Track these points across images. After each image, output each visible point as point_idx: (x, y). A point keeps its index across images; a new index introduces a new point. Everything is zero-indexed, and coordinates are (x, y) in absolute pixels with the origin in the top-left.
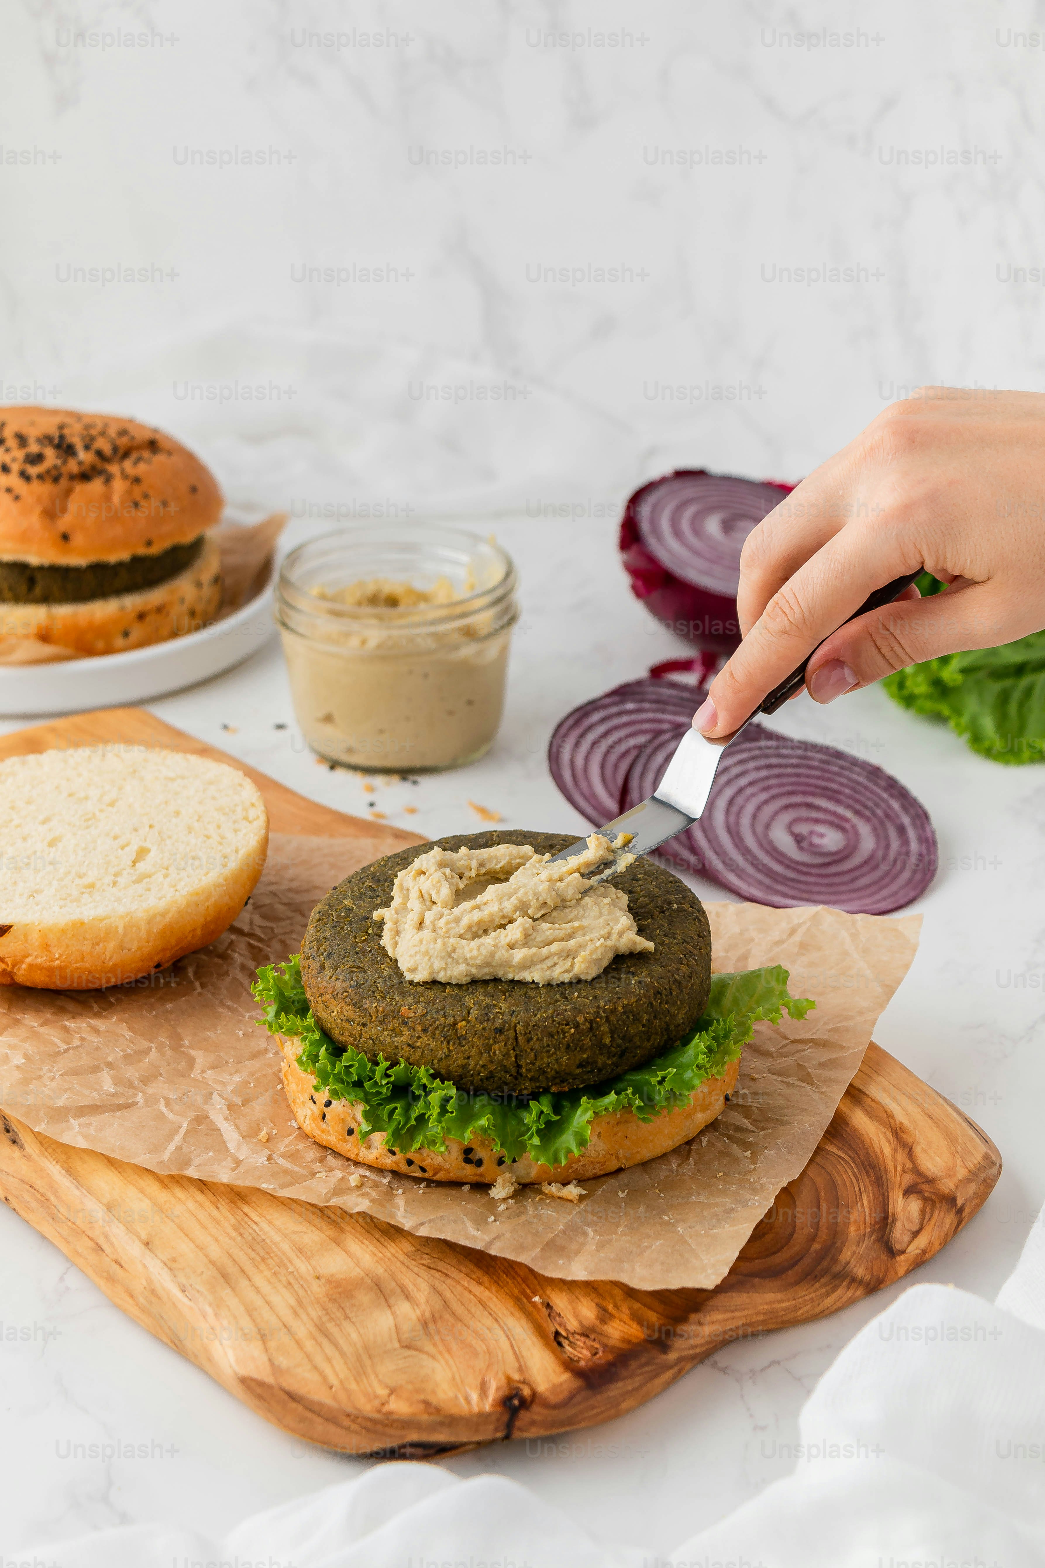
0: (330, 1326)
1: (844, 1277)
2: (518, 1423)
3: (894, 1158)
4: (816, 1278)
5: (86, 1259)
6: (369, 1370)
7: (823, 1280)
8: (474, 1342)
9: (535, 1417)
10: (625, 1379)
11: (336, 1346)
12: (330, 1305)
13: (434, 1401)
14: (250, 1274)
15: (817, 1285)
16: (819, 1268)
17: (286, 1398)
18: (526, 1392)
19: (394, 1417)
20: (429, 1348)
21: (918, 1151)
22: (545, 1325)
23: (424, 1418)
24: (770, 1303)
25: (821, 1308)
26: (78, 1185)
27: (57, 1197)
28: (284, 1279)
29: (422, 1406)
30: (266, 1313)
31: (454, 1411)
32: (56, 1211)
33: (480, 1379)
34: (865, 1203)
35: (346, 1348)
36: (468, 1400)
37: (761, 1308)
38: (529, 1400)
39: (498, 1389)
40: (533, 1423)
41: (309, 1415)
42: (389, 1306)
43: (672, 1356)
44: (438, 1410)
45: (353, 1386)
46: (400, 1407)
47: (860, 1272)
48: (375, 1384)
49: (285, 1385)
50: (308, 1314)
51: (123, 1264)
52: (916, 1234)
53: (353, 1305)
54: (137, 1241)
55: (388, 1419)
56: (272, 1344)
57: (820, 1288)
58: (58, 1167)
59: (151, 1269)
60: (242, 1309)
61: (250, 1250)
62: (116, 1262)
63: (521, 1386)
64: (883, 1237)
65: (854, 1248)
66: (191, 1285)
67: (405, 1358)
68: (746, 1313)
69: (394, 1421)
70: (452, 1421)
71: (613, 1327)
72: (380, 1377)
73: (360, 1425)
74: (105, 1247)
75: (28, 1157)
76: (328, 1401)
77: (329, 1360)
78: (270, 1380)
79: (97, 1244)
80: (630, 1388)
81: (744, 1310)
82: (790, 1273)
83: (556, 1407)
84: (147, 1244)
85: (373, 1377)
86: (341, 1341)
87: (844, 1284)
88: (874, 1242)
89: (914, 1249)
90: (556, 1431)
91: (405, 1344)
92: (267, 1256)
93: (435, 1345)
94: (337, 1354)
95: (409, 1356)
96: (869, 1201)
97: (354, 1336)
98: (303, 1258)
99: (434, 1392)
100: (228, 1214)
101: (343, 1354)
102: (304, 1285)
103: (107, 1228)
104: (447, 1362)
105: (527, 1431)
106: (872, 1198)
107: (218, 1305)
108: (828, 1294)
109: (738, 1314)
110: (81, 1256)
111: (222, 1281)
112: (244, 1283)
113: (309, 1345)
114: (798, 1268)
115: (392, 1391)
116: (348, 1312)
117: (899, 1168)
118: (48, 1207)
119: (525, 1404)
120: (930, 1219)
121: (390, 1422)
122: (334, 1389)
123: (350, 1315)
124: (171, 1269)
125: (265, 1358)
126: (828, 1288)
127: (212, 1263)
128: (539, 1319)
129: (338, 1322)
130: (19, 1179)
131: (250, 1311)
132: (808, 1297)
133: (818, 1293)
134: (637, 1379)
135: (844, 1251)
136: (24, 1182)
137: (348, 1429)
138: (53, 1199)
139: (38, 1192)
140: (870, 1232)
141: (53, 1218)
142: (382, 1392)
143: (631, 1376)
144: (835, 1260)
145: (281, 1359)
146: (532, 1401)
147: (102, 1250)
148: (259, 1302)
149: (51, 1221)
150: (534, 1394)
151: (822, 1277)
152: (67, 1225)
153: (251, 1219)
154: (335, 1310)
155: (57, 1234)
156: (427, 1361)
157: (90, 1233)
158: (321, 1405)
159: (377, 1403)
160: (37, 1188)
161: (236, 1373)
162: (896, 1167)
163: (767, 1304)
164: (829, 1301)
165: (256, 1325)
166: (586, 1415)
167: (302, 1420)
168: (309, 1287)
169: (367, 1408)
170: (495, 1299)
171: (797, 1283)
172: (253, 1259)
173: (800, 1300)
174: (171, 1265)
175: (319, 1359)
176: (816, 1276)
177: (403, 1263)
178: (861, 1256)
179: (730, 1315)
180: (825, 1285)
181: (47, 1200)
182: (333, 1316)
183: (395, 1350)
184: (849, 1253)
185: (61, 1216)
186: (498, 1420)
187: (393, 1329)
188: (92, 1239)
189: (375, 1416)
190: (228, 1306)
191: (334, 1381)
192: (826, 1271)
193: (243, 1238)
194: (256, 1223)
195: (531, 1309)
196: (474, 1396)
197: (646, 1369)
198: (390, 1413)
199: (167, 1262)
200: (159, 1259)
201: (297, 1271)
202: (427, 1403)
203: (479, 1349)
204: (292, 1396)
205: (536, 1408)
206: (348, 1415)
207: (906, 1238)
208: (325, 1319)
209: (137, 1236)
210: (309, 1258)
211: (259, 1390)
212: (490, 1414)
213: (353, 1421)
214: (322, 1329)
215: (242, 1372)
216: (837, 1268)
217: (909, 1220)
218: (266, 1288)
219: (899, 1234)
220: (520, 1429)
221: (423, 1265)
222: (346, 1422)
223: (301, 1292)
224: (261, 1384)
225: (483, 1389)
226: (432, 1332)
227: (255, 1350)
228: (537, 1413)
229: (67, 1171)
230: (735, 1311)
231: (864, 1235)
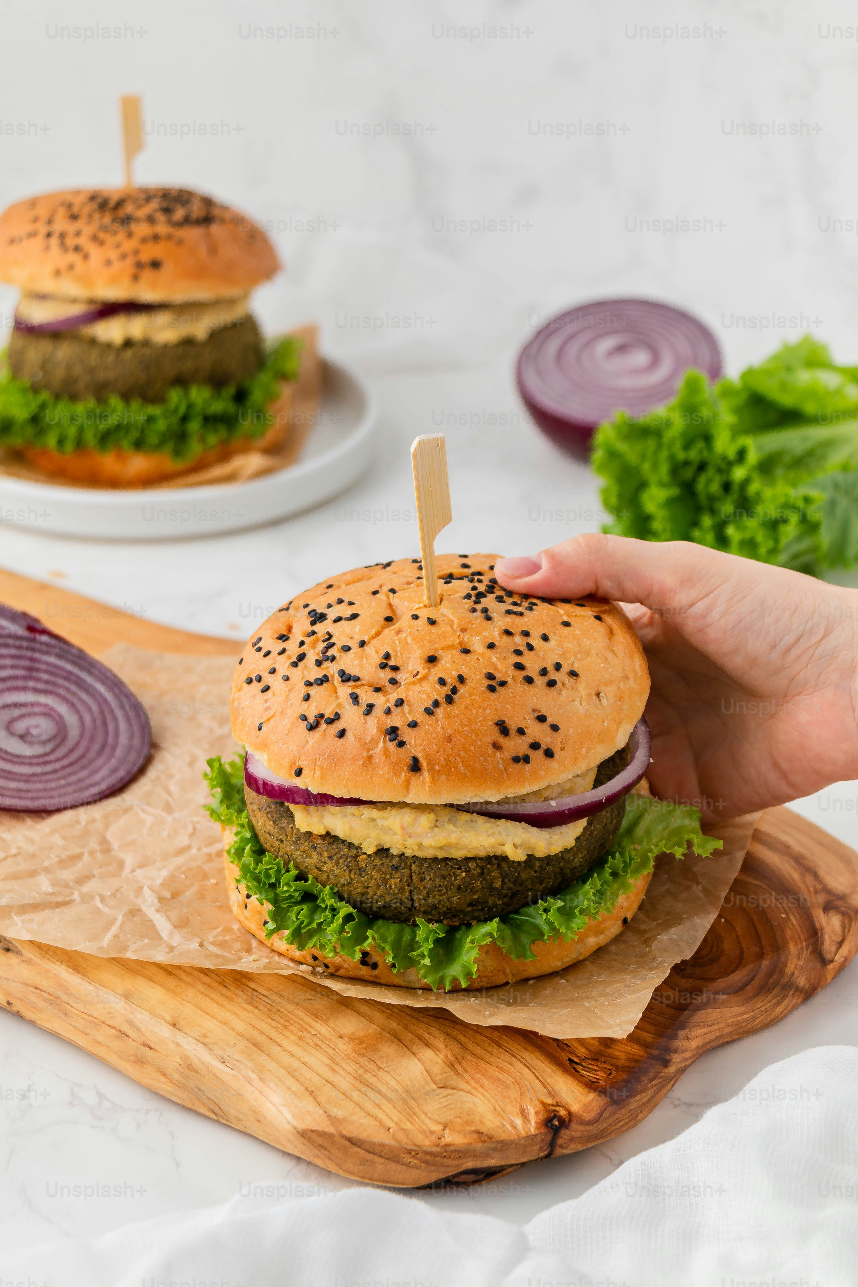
0: (367, 1076)
1: (791, 987)
2: (560, 1141)
3: (804, 882)
4: (769, 990)
5: (109, 1047)
6: (418, 1111)
7: (776, 991)
8: (501, 1076)
9: (574, 1134)
10: (640, 1092)
11: (379, 1092)
12: (360, 1059)
13: (485, 1131)
14: (278, 1040)
15: (770, 997)
16: (771, 981)
17: (347, 1143)
18: (562, 1112)
19: (452, 1148)
20: (463, 1085)
21: (822, 873)
22: (557, 1055)
23: (479, 1146)
24: (736, 1016)
25: (772, 1016)
26: (90, 981)
27: (67, 994)
28: (310, 1041)
29: (475, 1136)
30: (308, 1074)
31: (504, 1136)
32: (69, 1007)
33: (518, 1107)
34: (794, 922)
35: (390, 1094)
36: (514, 1127)
37: (730, 1021)
38: (567, 1119)
39: (537, 1113)
40: (572, 1140)
41: (370, 1156)
42: (414, 1054)
43: (672, 1069)
44: (490, 1138)
45: (409, 1126)
46: (453, 1138)
47: (802, 981)
48: (427, 1121)
49: (344, 1132)
50: (344, 1069)
51: (152, 1045)
52: (840, 944)
53: (381, 1057)
54: (164, 1024)
55: (446, 1151)
56: (322, 1098)
57: (773, 998)
58: (64, 967)
59: (186, 1047)
60: (283, 1071)
61: (270, 1020)
62: (144, 1045)
63: (557, 1109)
64: (816, 949)
65: (796, 961)
66: (229, 1056)
67: (445, 1097)
68: (719, 1026)
69: (452, 1152)
70: (503, 1145)
71: (617, 1050)
72: (429, 1115)
73: (420, 1160)
74: (130, 1033)
75: (28, 962)
76: (389, 1141)
77: (379, 1106)
78: (330, 1129)
79: (120, 1031)
80: (645, 1100)
81: (717, 1024)
82: (749, 987)
83: (590, 1123)
84: (174, 1025)
85: (423, 1116)
86: (383, 1089)
87: (791, 993)
88: (810, 954)
89: (839, 958)
90: (590, 1145)
91: (440, 1085)
92: (287, 1024)
93: (467, 1082)
94: (384, 1101)
95: (448, 1095)
96: (796, 920)
97: (393, 1083)
98: (321, 1022)
99: (481, 1122)
100: (237, 991)
101: (389, 1100)
102: (330, 1045)
103: (131, 1016)
104: (484, 1096)
105: (566, 1148)
106: (798, 917)
107: (260, 1071)
108: (778, 1004)
109: (714, 1028)
110: (102, 1045)
111: (255, 1049)
112: (276, 1049)
113: (355, 1095)
114: (755, 983)
115: (445, 1126)
116: (379, 1063)
117: (812, 889)
118: (59, 1005)
119: (564, 1123)
120: (849, 930)
121: (448, 1152)
122: (391, 1130)
123: (382, 1066)
124: (205, 1045)
125: (320, 1111)
126: (779, 998)
127: (240, 1035)
128: (551, 1050)
129: (373, 1073)
130: (21, 983)
131: (291, 1073)
132: (763, 1008)
133: (770, 1004)
134: (649, 1092)
135: (789, 964)
136: (27, 985)
137: (408, 1165)
138: (64, 997)
139: (45, 992)
140: (806, 945)
141: (66, 1014)
142: (437, 1128)
143: (644, 1090)
144: (782, 973)
145: (335, 1110)
146: (570, 1121)
147: (127, 1036)
148: (296, 1064)
149: (63, 1017)
150: (570, 1113)
151: (774, 988)
152: (83, 1018)
153: (260, 993)
154: (367, 1063)
155: (72, 1028)
156: (466, 1097)
157: (111, 1023)
158: (382, 1145)
159: (433, 1138)
160: (44, 988)
161: (295, 1128)
162: (808, 889)
163: (733, 1017)
164: (779, 1010)
165: (302, 1084)
166: (614, 1127)
167: (363, 1162)
168: (335, 1046)
169: (426, 1143)
170: (505, 1038)
171: (755, 996)
172: (276, 1027)
173: (757, 1011)
174: (203, 1041)
175: (369, 1106)
176: (769, 989)
177: (412, 1017)
178: (802, 968)
179: (708, 1029)
180: (776, 996)
181: (57, 998)
182: (366, 1068)
183: (434, 1091)
184: (793, 966)
185: (75, 1011)
186: (543, 1140)
187: (425, 1073)
188: (114, 1028)
189: (435, 1149)
190: (269, 1071)
191: (391, 1124)
192: (776, 984)
193: (259, 1009)
194: (265, 996)
195: (540, 1042)
196: (519, 1122)
197: (654, 1082)
198: (448, 1145)
199: (199, 1038)
200: (190, 1036)
201: (320, 1034)
202: (479, 1133)
203: (508, 1082)
204: (353, 1142)
205: (574, 1126)
206: (409, 1152)
207: (833, 948)
208: (361, 1071)
209: (163, 1019)
210: (326, 1021)
211: (319, 1140)
212: (535, 1136)
213: (413, 1157)
214: (360, 1080)
215: (301, 1126)
216: (785, 980)
217: (834, 932)
218: (298, 1052)
219: (828, 945)
220: (561, 1147)
221: (430, 1015)
222: (407, 1159)
223: (331, 1051)
224: (322, 1134)
225: (523, 1113)
226: (461, 1072)
227: (309, 1105)
228: (575, 1130)
229: (74, 969)
230: (711, 1025)
231: (802, 949)
